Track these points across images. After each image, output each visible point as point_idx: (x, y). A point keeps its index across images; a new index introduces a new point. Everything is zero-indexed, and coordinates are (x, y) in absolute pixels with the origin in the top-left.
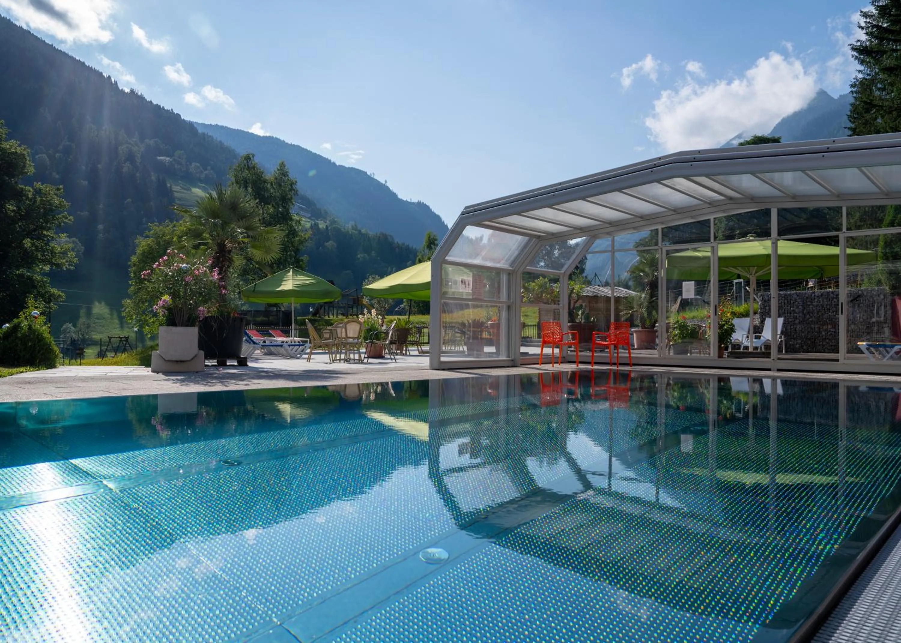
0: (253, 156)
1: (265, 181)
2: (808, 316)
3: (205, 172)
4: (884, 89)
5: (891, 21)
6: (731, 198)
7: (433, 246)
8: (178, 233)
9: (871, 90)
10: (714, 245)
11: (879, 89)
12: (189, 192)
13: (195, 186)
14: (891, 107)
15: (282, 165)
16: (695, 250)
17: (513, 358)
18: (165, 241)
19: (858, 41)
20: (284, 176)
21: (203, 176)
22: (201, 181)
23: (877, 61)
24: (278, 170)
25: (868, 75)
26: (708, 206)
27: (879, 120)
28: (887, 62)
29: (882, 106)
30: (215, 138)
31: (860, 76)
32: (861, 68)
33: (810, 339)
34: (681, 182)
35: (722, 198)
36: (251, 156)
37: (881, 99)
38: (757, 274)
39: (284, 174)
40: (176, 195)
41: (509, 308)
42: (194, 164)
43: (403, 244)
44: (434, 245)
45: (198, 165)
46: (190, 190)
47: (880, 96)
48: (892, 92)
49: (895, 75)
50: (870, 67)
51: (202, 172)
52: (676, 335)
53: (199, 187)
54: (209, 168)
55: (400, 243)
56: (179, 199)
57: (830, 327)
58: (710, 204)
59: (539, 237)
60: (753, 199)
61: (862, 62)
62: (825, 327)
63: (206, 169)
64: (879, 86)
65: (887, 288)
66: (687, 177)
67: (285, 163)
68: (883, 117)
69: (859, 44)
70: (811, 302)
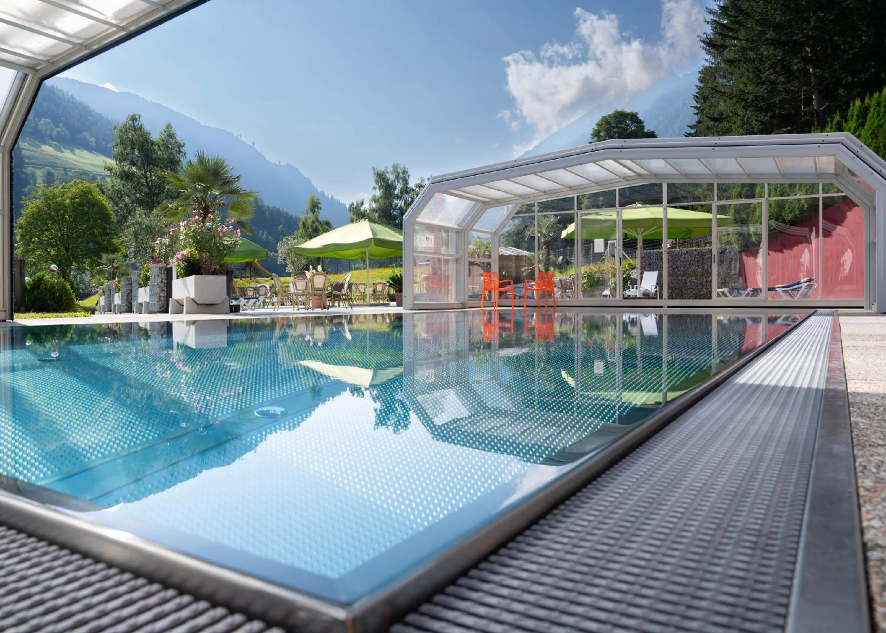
0: (139, 117)
1: (153, 143)
2: (676, 270)
3: (57, 129)
4: (725, 77)
5: (731, 21)
6: (639, 175)
7: (316, 210)
8: (70, 194)
9: (715, 77)
10: (619, 209)
11: (721, 76)
12: (38, 150)
13: (45, 144)
14: (731, 94)
15: (169, 126)
16: (597, 214)
17: (462, 301)
18: (56, 202)
19: (705, 33)
20: (172, 138)
21: (54, 133)
22: (52, 138)
23: (720, 53)
24: (165, 132)
25: (712, 63)
26: (622, 180)
27: (721, 103)
28: (728, 54)
29: (724, 93)
30: (65, 92)
31: (707, 64)
32: (708, 57)
33: (677, 289)
34: (611, 164)
35: (634, 174)
36: (137, 117)
37: (722, 85)
38: (644, 234)
39: (171, 136)
40: (24, 152)
41: (457, 260)
42: (43, 120)
43: (274, 208)
44: (318, 208)
45: (49, 121)
46: (40, 147)
47: (723, 82)
48: (731, 80)
49: (734, 66)
50: (714, 57)
51: (52, 129)
52: (584, 283)
53: (50, 145)
54: (61, 124)
55: (270, 206)
56: (28, 157)
57: (693, 278)
58: (624, 178)
59: (484, 202)
60: (656, 175)
61: (708, 52)
62: (690, 279)
63: (57, 126)
64: (721, 73)
65: (737, 247)
66: (615, 160)
67: (172, 124)
68: (725, 102)
69: (705, 36)
70: (679, 259)
